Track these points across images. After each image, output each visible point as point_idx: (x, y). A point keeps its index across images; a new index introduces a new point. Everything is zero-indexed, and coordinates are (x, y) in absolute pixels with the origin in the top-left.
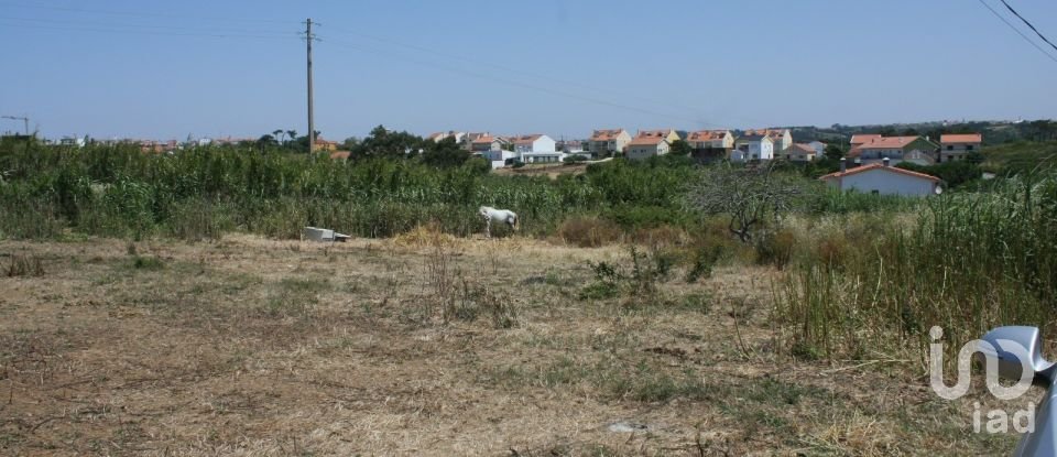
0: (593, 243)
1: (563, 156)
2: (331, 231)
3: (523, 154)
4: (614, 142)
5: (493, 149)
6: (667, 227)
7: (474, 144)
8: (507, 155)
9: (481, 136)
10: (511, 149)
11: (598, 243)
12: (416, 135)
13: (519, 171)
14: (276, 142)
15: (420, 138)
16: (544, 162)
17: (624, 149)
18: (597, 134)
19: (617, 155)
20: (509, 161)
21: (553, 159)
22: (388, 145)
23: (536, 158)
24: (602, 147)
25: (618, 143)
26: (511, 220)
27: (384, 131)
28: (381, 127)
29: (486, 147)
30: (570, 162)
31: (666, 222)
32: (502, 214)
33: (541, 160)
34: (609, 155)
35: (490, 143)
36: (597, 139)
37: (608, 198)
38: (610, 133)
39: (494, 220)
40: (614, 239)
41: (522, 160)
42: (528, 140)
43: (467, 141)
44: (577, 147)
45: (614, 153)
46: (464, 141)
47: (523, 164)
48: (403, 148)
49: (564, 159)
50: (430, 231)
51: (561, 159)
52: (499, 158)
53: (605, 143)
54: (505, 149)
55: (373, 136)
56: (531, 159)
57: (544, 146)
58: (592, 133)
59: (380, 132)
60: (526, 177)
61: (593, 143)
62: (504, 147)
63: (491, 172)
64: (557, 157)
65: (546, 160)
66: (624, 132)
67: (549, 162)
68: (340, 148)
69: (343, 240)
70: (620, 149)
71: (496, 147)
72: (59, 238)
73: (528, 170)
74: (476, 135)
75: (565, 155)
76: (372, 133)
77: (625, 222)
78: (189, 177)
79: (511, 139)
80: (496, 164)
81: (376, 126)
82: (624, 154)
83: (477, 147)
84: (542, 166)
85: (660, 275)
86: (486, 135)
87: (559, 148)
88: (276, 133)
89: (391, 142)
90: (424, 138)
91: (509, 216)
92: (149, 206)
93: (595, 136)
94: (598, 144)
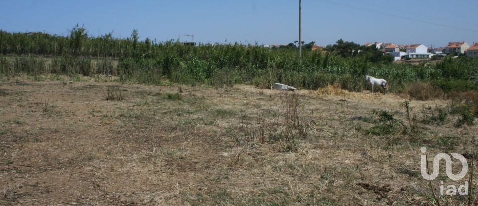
0: (424, 98)
1: (431, 55)
2: (287, 86)
3: (410, 53)
4: (459, 48)
5: (396, 51)
6: (471, 92)
7: (386, 48)
8: (402, 54)
9: (390, 44)
10: (405, 51)
11: (426, 98)
12: (357, 44)
13: (408, 62)
14: (295, 46)
15: (359, 45)
16: (421, 58)
17: (464, 51)
18: (450, 44)
19: (461, 54)
20: (403, 57)
21: (426, 56)
22: (344, 48)
23: (417, 55)
24: (452, 50)
25: (461, 49)
26: (384, 84)
27: (342, 41)
28: (341, 40)
29: (392, 50)
30: (434, 58)
31: (472, 88)
32: (379, 81)
33: (419, 57)
34: (456, 54)
35: (394, 48)
36: (450, 47)
37: (443, 75)
38: (458, 44)
39: (376, 84)
40: (437, 96)
41: (410, 56)
42: (413, 47)
43: (384, 47)
44: (439, 50)
45: (458, 54)
46: (382, 47)
47: (410, 58)
48: (351, 50)
49: (432, 56)
50: (334, 88)
51: (430, 56)
52: (398, 55)
53: (454, 49)
54: (402, 51)
55: (337, 44)
56: (415, 56)
57: (422, 50)
58: (448, 44)
59: (340, 42)
60: (411, 65)
61: (448, 49)
62: (401, 50)
63: (394, 62)
64: (428, 55)
65: (423, 56)
66: (465, 43)
67: (424, 58)
68: (324, 49)
69: (292, 90)
70: (462, 51)
71: (397, 50)
72: (157, 83)
73: (412, 62)
74: (387, 45)
75: (432, 55)
76: (337, 42)
77: (445, 88)
78: (224, 58)
79: (405, 47)
80: (396, 58)
81: (339, 39)
82: (464, 54)
83: (387, 50)
84: (419, 59)
85: (439, 121)
86: (393, 44)
87: (430, 50)
88: (295, 42)
89: (346, 46)
90: (361, 45)
91: (383, 82)
92: (204, 71)
93: (449, 45)
94: (450, 49)
